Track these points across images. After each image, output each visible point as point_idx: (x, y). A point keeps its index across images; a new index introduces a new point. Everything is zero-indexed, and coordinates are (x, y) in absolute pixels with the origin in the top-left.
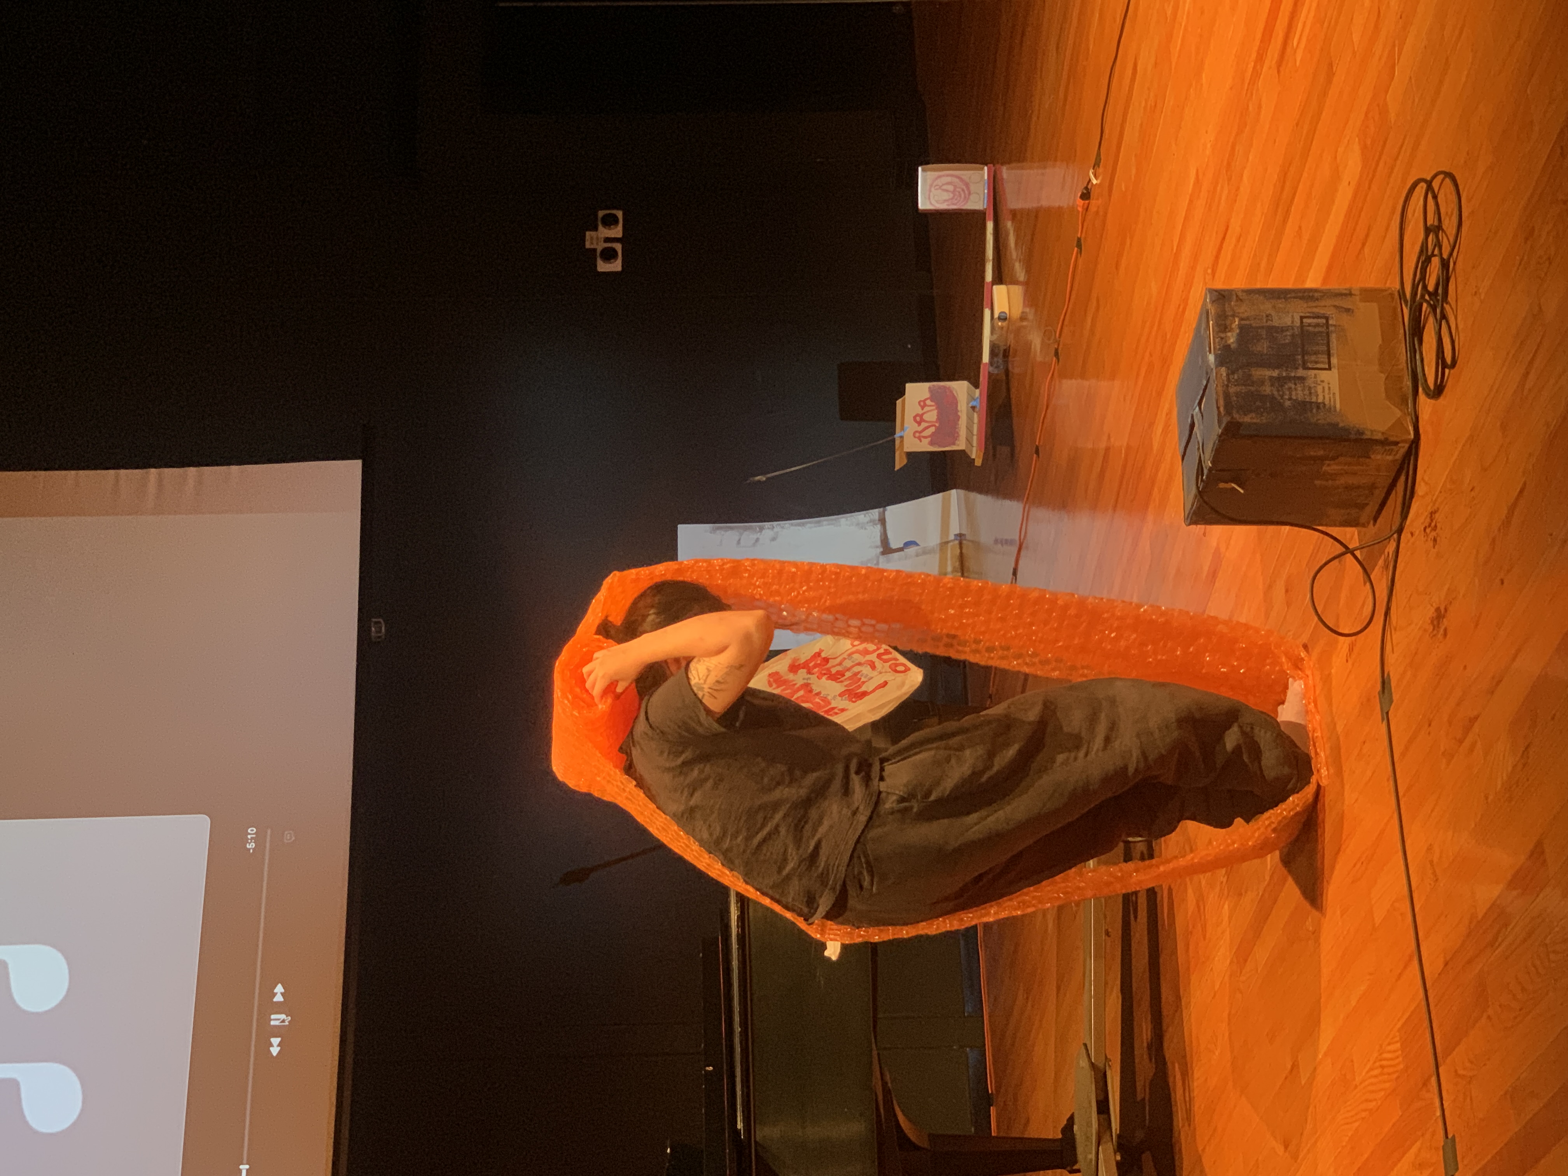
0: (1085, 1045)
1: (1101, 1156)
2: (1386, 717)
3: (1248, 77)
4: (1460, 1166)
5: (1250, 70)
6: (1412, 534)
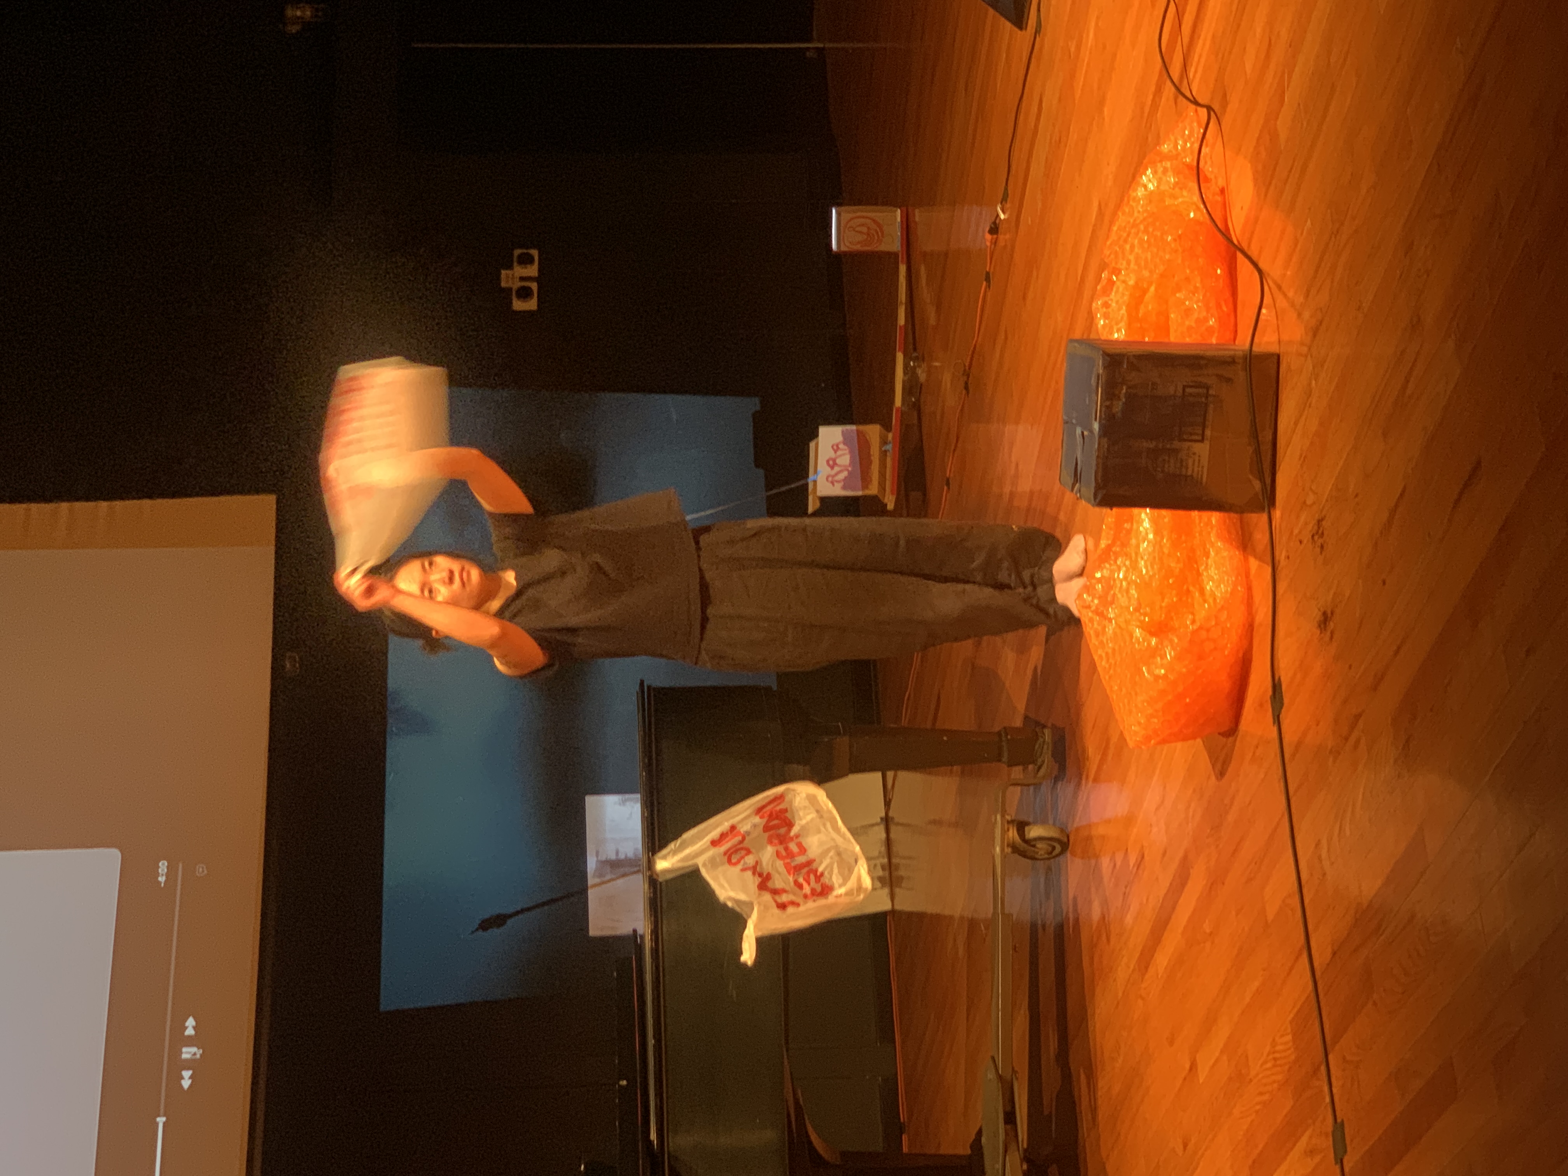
0: (993, 1058)
1: (1008, 1166)
2: (1277, 719)
3: (1147, 110)
4: (1349, 1149)
5: (1149, 102)
6: (1301, 542)
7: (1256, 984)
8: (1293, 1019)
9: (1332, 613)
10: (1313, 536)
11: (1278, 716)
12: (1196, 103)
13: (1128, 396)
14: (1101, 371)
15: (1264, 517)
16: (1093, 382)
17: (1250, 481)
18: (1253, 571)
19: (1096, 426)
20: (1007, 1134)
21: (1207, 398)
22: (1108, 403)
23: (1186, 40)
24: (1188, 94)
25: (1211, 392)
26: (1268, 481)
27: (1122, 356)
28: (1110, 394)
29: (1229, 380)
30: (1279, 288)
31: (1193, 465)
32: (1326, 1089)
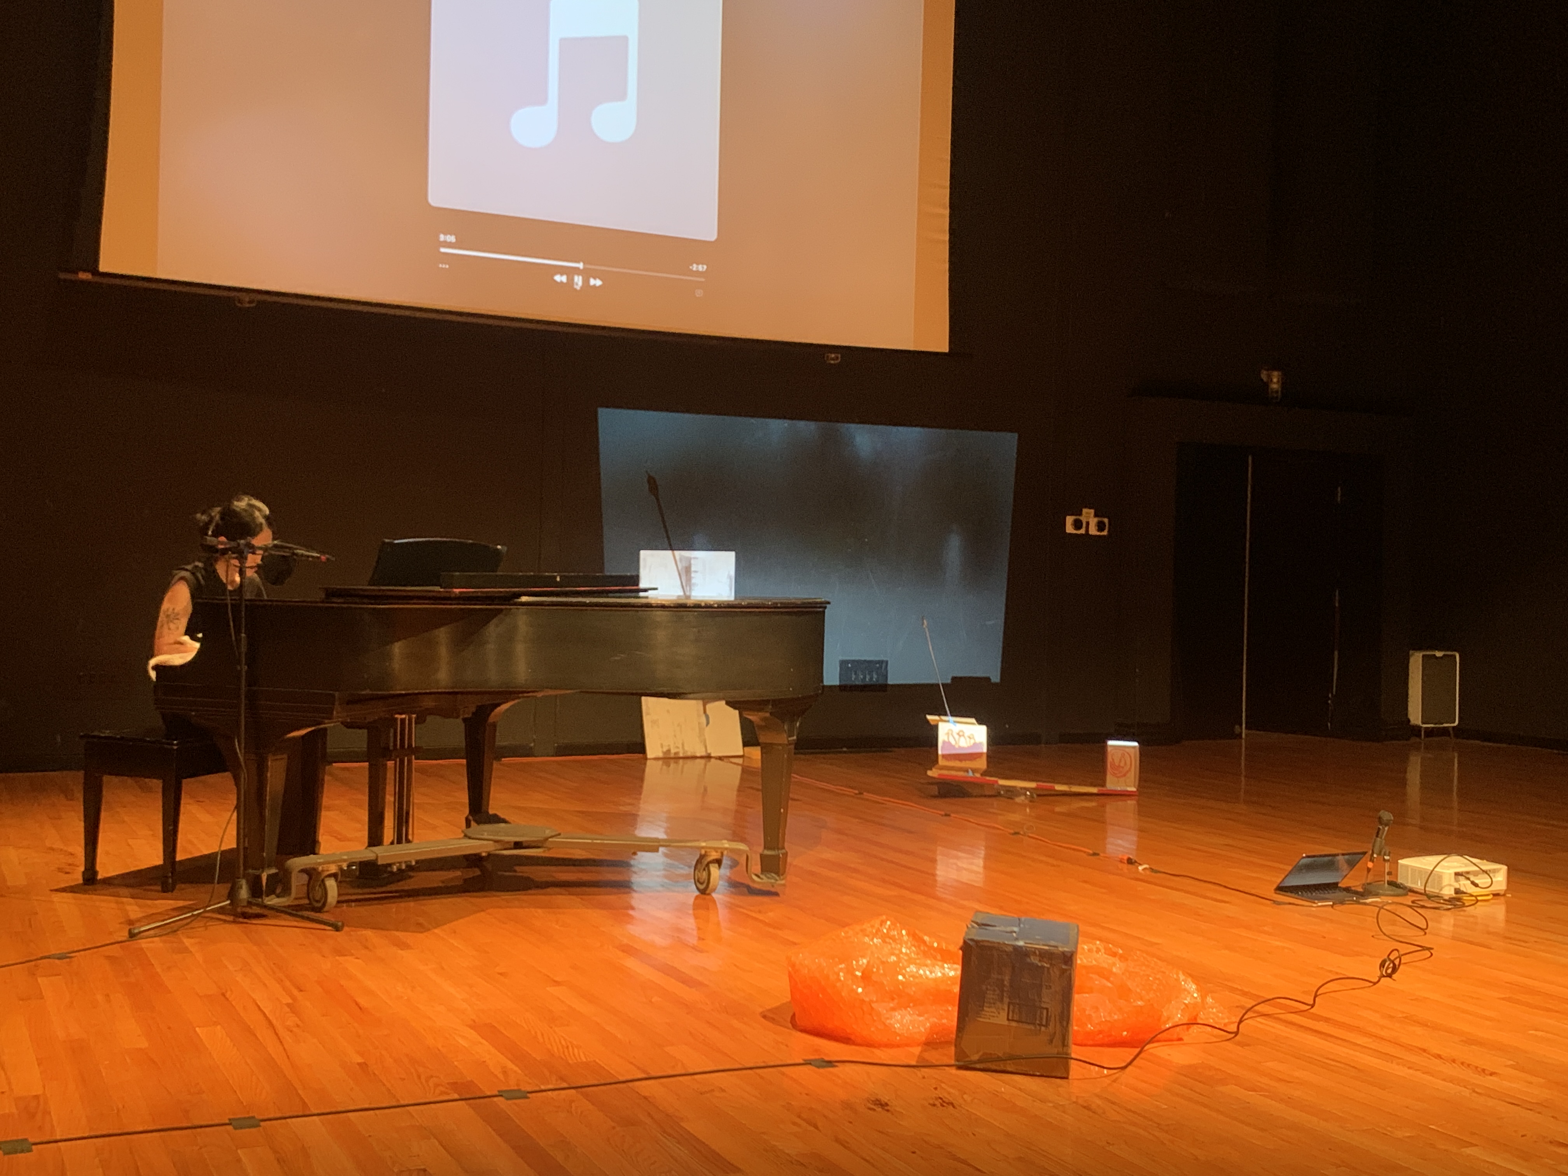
0: (559, 834)
1: (485, 842)
2: (807, 1063)
3: (1230, 984)
4: (510, 1102)
5: (1236, 986)
6: (936, 1089)
7: (619, 1036)
8: (597, 1063)
9: (888, 1111)
10: (941, 1098)
11: (810, 1064)
12: (1241, 1022)
13: (1043, 967)
14: (1060, 949)
15: (953, 1062)
16: (1053, 943)
17: (978, 1052)
18: (911, 1049)
19: (1021, 943)
20: (508, 842)
21: (1039, 1025)
22: (1037, 953)
23: (1281, 1016)
24: (1246, 1017)
25: (1043, 1028)
26: (978, 1066)
27: (1071, 965)
28: (1044, 955)
29: (1051, 1041)
30: (1114, 1081)
31: (992, 1012)
32: (550, 1087)
